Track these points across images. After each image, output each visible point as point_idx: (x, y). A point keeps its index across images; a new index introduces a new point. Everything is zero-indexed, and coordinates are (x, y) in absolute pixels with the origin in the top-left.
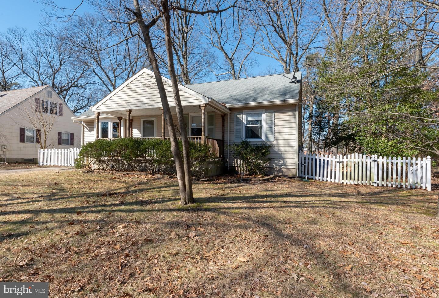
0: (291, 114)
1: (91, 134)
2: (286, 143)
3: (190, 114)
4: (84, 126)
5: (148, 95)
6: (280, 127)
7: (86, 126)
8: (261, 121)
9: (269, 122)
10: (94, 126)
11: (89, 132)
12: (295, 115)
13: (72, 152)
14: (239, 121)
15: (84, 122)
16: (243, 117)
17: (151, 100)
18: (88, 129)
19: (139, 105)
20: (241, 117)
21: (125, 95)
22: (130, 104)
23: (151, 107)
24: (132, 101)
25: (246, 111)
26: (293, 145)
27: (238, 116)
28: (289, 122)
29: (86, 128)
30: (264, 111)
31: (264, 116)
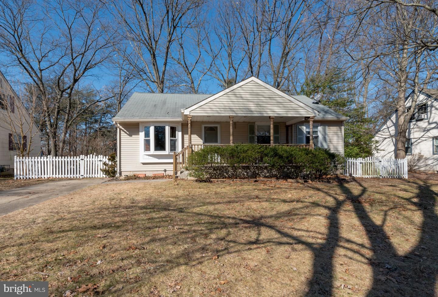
0: (338, 128)
1: (131, 138)
2: (336, 150)
3: (256, 123)
4: (120, 129)
5: (256, 103)
6: (330, 137)
7: (123, 129)
8: (317, 132)
9: (323, 133)
10: (139, 129)
11: (128, 136)
12: (341, 129)
13: (86, 159)
14: (301, 131)
15: (119, 124)
16: (304, 129)
17: (260, 108)
18: (126, 133)
19: (246, 112)
20: (302, 128)
21: (229, 100)
22: (235, 110)
23: (259, 115)
24: (237, 107)
25: (306, 123)
26: (341, 151)
27: (300, 127)
28: (336, 134)
29: (123, 131)
30: (320, 125)
31: (320, 128)
